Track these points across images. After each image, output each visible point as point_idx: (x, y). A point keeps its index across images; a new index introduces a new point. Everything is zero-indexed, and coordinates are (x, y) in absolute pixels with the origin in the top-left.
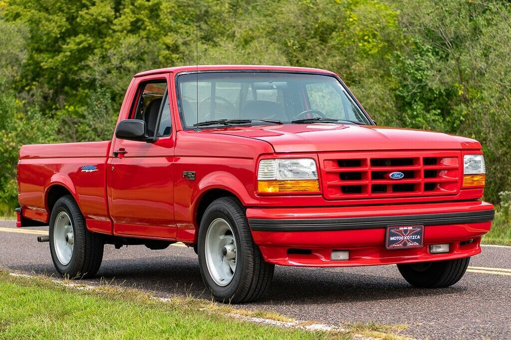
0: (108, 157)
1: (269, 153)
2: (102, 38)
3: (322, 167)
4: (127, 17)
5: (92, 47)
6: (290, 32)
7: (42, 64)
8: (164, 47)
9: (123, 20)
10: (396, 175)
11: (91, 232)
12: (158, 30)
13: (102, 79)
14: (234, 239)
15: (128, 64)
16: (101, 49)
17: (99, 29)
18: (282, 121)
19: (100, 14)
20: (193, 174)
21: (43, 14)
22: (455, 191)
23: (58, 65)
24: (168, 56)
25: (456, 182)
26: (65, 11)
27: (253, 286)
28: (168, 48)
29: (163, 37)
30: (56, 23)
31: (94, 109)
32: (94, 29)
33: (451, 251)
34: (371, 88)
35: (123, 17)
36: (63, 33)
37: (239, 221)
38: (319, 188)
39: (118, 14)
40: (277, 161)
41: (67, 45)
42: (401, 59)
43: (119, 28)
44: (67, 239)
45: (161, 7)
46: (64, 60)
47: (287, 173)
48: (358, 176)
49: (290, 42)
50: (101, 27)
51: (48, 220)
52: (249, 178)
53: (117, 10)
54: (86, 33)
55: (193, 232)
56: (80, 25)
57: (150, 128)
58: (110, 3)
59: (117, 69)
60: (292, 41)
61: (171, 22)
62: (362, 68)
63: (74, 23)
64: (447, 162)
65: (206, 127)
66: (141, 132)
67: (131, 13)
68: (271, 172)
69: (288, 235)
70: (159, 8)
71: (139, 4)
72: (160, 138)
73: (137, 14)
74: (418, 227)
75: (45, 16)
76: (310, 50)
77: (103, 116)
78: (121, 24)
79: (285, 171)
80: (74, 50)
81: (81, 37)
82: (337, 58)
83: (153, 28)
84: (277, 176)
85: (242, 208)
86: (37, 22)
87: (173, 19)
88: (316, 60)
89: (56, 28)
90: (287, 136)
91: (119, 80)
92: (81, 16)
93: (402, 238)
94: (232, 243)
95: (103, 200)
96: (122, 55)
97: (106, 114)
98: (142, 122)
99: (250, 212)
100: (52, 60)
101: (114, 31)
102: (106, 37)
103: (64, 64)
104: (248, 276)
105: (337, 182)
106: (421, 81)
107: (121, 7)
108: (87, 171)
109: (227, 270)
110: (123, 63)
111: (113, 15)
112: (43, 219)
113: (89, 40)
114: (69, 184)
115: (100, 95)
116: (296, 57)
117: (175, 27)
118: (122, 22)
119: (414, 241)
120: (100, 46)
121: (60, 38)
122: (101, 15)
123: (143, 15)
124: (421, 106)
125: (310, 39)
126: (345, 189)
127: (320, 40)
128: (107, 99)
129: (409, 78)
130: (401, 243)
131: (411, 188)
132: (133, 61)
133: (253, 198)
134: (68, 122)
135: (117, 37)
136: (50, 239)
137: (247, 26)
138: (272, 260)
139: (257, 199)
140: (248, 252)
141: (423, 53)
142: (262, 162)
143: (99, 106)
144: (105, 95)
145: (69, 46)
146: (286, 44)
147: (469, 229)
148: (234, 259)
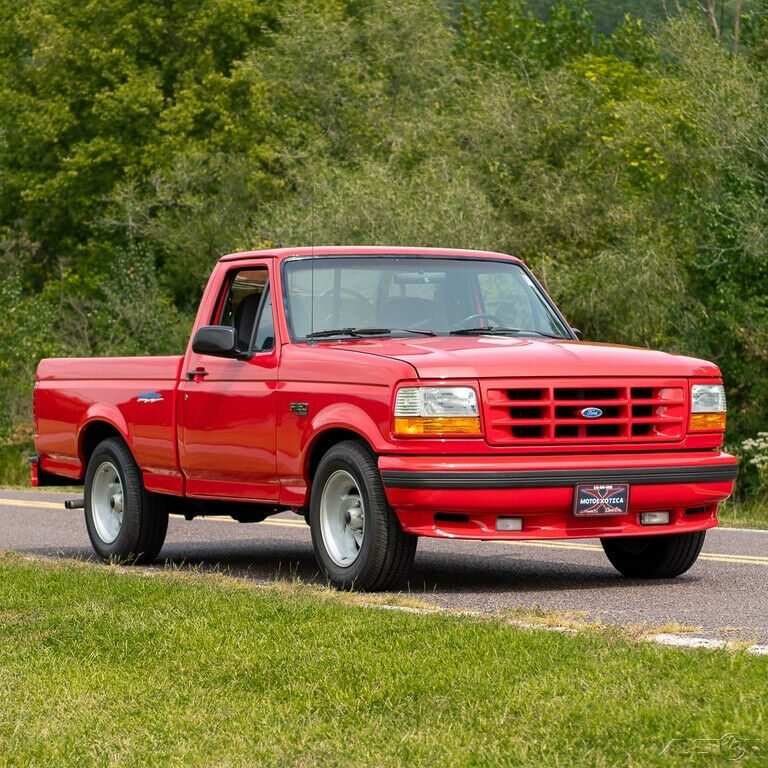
0: (178, 380)
1: (411, 380)
2: (139, 145)
3: (485, 399)
4: (187, 106)
5: (119, 162)
6: (495, 146)
7: (22, 194)
8: (258, 164)
9: (180, 111)
10: (591, 412)
11: (150, 493)
12: (247, 132)
13: (140, 228)
14: (361, 500)
15: (189, 200)
16: (135, 166)
17: (134, 128)
18: (434, 332)
19: (135, 100)
20: (304, 406)
21: (26, 98)
22: (678, 436)
23: (53, 196)
24: (265, 182)
25: (678, 423)
26: (69, 92)
27: (387, 567)
28: (265, 166)
29: (256, 145)
30: (51, 115)
31: (123, 283)
32: (123, 127)
33: (671, 522)
34: (642, 254)
35: (178, 106)
36: (63, 134)
37: (368, 474)
38: (480, 428)
39: (169, 99)
40: (422, 390)
41: (72, 157)
42: (696, 202)
43: (172, 126)
44: (113, 504)
45: (253, 88)
46: (66, 185)
47: (435, 407)
48: (538, 412)
49: (494, 165)
50: (136, 124)
51: (83, 475)
52: (382, 413)
53: (167, 91)
54: (108, 135)
55: (303, 491)
56: (96, 118)
57: (241, 338)
58: (154, 78)
59: (168, 208)
60: (498, 163)
61: (272, 115)
62: (626, 215)
63: (85, 114)
64: (667, 395)
65: (323, 338)
66: (230, 344)
67: (194, 98)
68: (413, 406)
69: (437, 494)
70: (248, 89)
71: (210, 81)
72: (258, 354)
73: (208, 101)
74: (622, 487)
75: (29, 100)
76: (530, 181)
77: (140, 296)
78: (175, 119)
79: (433, 404)
80: (84, 167)
81: (99, 143)
82: (580, 197)
83: (236, 127)
84: (422, 411)
85: (373, 455)
86: (14, 112)
87: (276, 110)
88: (542, 200)
89: (50, 125)
90: (438, 355)
91: (172, 230)
92: (100, 102)
93: (597, 501)
94: (359, 506)
95: (170, 445)
96: (177, 183)
97: (146, 292)
98: (232, 331)
99: (383, 462)
100: (42, 186)
101: (163, 132)
102: (146, 143)
103: (64, 193)
104: (380, 552)
105: (506, 420)
106: (732, 241)
107: (176, 85)
108: (146, 400)
109: (350, 544)
110: (179, 197)
111: (160, 102)
112: (75, 475)
113: (114, 149)
114: (118, 420)
115: (135, 256)
116: (504, 193)
117: (280, 126)
118: (178, 116)
119: (615, 505)
120: (134, 160)
121: (57, 143)
122: (138, 102)
123: (218, 104)
124: (733, 288)
125: (531, 160)
126: (517, 431)
127: (549, 162)
128: (147, 263)
129: (712, 235)
130: (596, 507)
131: (614, 430)
132: (197, 196)
133: (388, 440)
134: (75, 306)
135: (167, 144)
136: (86, 505)
137: (415, 133)
138: (413, 529)
139: (394, 443)
140: (380, 518)
141: (739, 189)
142: (401, 391)
143: (132, 276)
144: (144, 256)
145: (76, 159)
146: (485, 169)
147: (699, 490)
148: (361, 529)
